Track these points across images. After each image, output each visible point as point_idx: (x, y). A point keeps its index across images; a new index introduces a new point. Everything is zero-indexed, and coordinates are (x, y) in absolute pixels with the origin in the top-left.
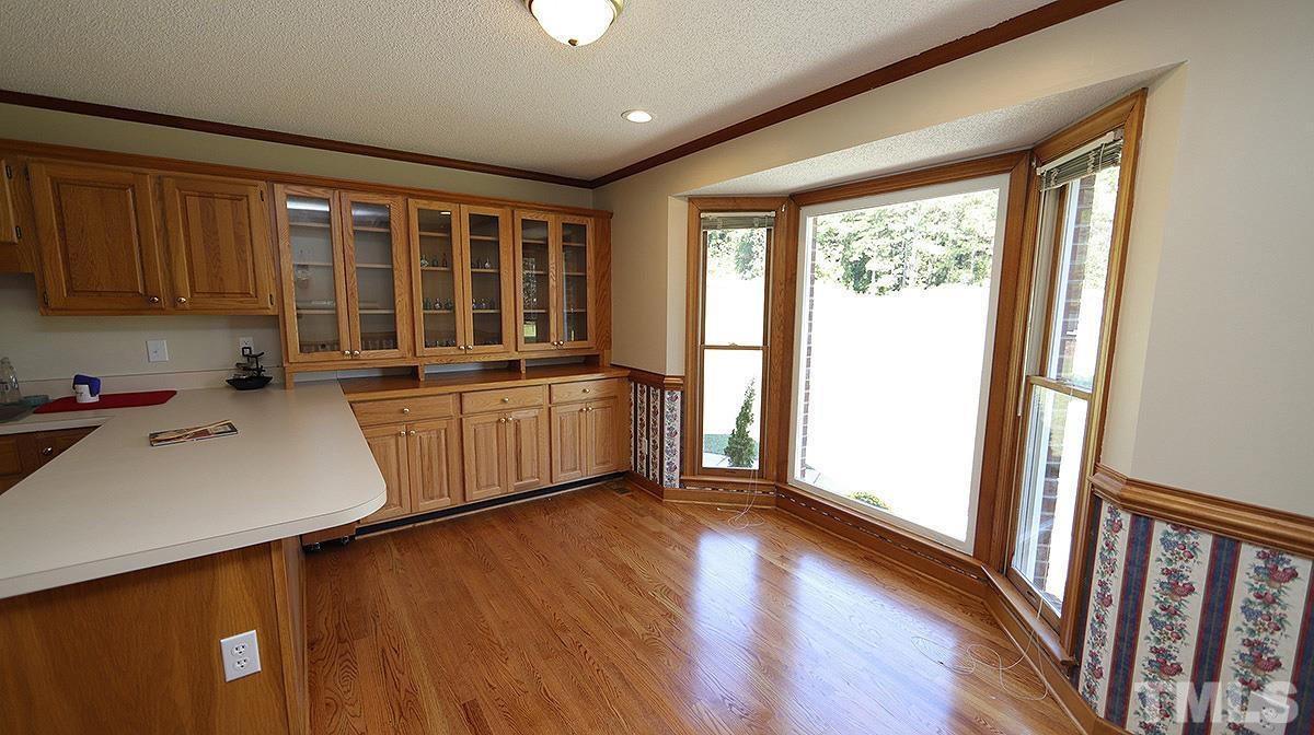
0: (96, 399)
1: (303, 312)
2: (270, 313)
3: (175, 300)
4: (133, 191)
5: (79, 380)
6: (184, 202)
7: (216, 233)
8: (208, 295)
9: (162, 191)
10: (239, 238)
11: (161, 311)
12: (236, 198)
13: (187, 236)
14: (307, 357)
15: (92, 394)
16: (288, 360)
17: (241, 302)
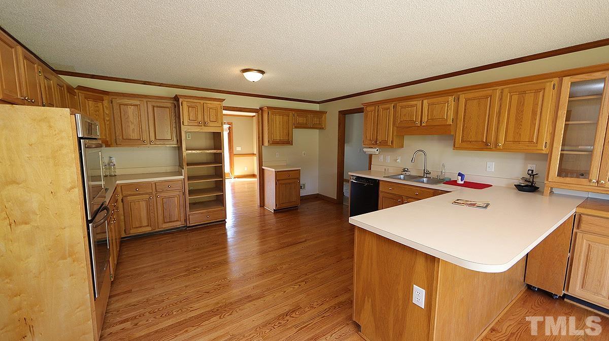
0: (462, 182)
1: (565, 152)
2: (544, 152)
3: (496, 145)
4: (491, 98)
5: (460, 174)
6: (511, 97)
7: (522, 111)
8: (512, 142)
9: (502, 96)
10: (534, 113)
11: (490, 150)
12: (537, 91)
13: (508, 114)
14: (561, 179)
15: (462, 181)
16: (547, 180)
17: (528, 146)
